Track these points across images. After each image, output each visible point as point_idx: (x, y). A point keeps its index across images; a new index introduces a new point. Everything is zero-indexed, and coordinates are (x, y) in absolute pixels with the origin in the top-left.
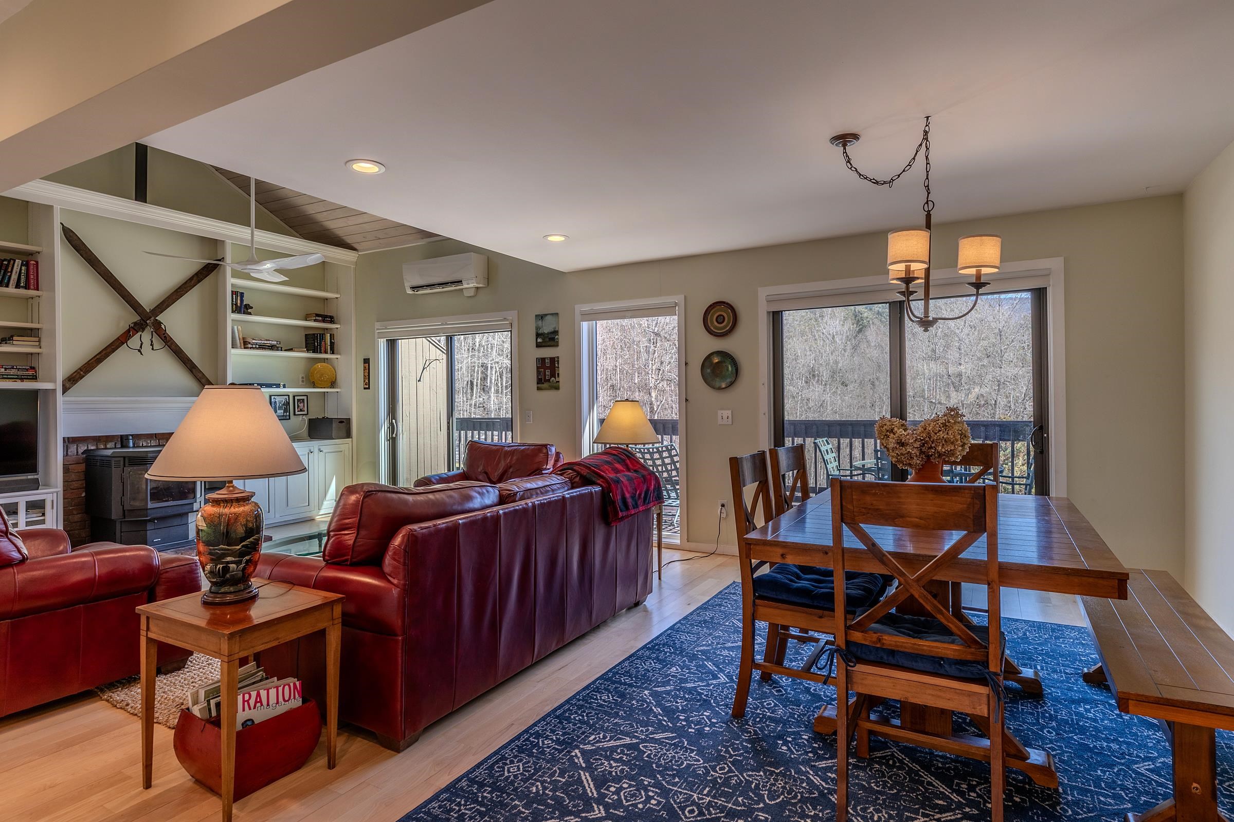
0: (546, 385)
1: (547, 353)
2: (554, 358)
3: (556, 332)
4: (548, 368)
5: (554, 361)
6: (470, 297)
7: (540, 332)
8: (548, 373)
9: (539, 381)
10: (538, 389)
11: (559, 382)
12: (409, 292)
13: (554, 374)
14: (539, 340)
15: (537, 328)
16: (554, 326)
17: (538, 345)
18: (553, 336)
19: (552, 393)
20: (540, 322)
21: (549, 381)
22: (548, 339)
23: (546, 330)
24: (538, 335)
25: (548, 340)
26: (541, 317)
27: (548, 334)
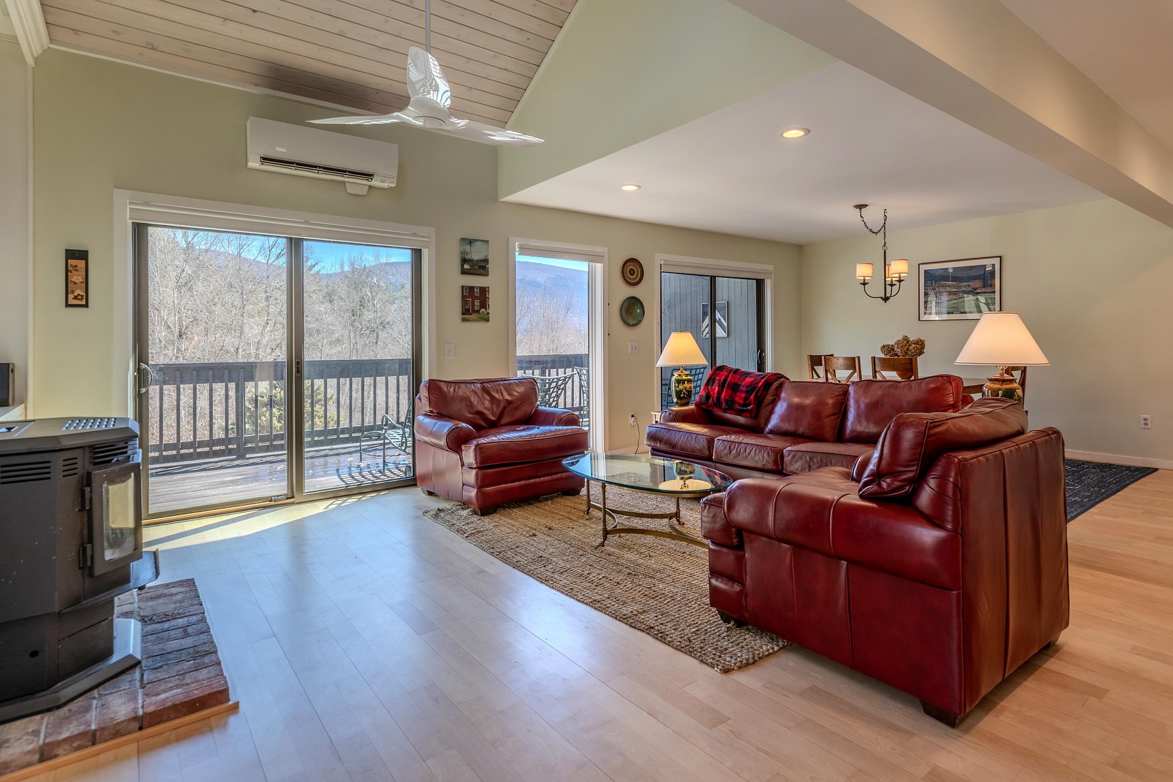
0: (475, 316)
1: (476, 281)
2: (485, 288)
3: (486, 261)
4: (477, 298)
5: (484, 291)
6: (357, 195)
7: (468, 257)
8: (477, 303)
9: (465, 312)
10: (464, 320)
11: (488, 313)
12: (254, 163)
13: (484, 305)
14: (466, 266)
15: (463, 253)
16: (485, 254)
17: (464, 272)
18: (483, 264)
19: (481, 325)
20: (468, 248)
21: (478, 312)
22: (480, 267)
23: (476, 254)
24: (464, 261)
25: (477, 267)
26: (471, 242)
27: (478, 261)
